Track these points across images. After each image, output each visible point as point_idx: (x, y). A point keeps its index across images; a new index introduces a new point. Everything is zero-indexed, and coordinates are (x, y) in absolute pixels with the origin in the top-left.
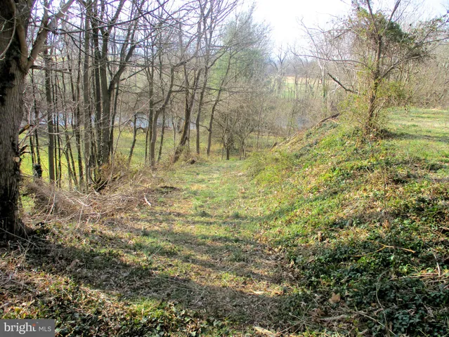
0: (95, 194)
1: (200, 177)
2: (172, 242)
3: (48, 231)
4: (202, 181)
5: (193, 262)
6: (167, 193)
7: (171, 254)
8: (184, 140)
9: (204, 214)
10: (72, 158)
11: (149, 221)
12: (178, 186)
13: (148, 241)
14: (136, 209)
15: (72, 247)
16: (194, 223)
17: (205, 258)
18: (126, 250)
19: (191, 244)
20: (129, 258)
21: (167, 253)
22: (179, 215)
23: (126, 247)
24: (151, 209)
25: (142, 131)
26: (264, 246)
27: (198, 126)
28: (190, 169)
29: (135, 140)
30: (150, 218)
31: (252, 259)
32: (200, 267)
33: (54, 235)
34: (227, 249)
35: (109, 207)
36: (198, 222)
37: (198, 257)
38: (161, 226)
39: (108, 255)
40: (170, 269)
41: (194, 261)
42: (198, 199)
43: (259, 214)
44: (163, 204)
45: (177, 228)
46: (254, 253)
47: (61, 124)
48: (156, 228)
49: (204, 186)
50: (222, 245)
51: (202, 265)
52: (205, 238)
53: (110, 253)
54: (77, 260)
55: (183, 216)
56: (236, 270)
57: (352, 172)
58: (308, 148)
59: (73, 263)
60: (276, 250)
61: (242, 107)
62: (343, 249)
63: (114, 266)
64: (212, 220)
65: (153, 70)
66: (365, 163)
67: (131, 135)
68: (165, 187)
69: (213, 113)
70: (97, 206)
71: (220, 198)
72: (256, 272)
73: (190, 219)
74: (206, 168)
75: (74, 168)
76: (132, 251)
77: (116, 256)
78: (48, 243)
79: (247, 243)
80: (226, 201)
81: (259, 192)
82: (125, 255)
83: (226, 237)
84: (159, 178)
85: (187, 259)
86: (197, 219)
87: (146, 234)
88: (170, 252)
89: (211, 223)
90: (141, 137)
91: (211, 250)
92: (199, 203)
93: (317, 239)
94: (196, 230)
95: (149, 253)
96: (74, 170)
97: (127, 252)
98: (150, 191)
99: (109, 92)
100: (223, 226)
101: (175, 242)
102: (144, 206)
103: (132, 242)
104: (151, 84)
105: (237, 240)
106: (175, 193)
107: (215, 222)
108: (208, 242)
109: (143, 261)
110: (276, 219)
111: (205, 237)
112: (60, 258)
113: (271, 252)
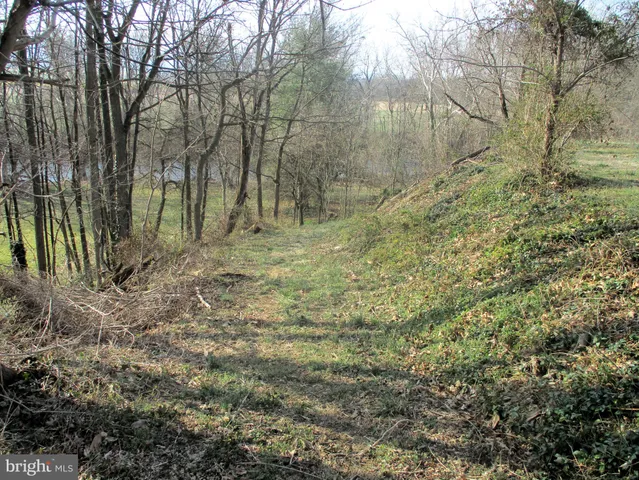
0: (115, 291)
1: (276, 254)
2: (264, 380)
3: (43, 373)
4: (281, 262)
5: (312, 422)
6: (233, 284)
7: (269, 406)
8: (242, 197)
9: (303, 322)
10: (70, 229)
11: (214, 338)
12: (247, 272)
13: (223, 380)
14: (187, 316)
15: (90, 403)
16: (291, 338)
17: (331, 410)
18: (188, 401)
19: (298, 381)
20: (195, 420)
21: (263, 404)
22: (260, 324)
23: (187, 395)
24: (211, 314)
25: (174, 186)
26: (426, 381)
27: (259, 176)
28: (257, 242)
29: (164, 200)
30: (214, 331)
31: (416, 409)
32: (329, 431)
33: (55, 379)
34: (364, 389)
35: (142, 315)
36: (296, 336)
37: (317, 408)
38: (237, 346)
39: (157, 416)
40: (275, 439)
41: (315, 419)
42: (286, 295)
43: (394, 318)
44: (231, 304)
45: (265, 350)
46: (414, 397)
47: (52, 179)
48: (229, 351)
49: (287, 269)
50: (352, 381)
51: (330, 426)
52: (318, 369)
53: (161, 412)
54: (104, 434)
55: (268, 325)
56: (395, 433)
57: (545, 244)
58: (446, 205)
59: (97, 440)
60: (451, 388)
61: (319, 146)
62: (595, 395)
63: (171, 440)
64: (319, 332)
65: (187, 95)
66: (564, 228)
67: (158, 193)
68: (228, 274)
69: (281, 155)
70: (122, 313)
71: (321, 291)
72: (434, 438)
73: (281, 331)
74: (280, 239)
75: (74, 245)
76: (199, 403)
77: (172, 416)
78: (44, 396)
79: (396, 375)
80: (332, 295)
81: (383, 279)
82: (188, 411)
83: (355, 366)
84: (213, 260)
85: (300, 415)
86: (293, 330)
87: (215, 365)
88: (268, 402)
89: (319, 338)
90: (174, 195)
91: (337, 395)
92: (289, 301)
93: (529, 369)
94: (296, 352)
95: (230, 405)
96: (75, 248)
97: (190, 406)
98: (205, 283)
99: (124, 128)
100: (342, 344)
101: (270, 379)
102: (200, 309)
103: (195, 383)
104: (185, 115)
105: (376, 372)
106: (246, 284)
107: (326, 337)
108: (327, 376)
109: (224, 424)
110: (432, 327)
111: (320, 367)
112: (71, 431)
113: (444, 394)
